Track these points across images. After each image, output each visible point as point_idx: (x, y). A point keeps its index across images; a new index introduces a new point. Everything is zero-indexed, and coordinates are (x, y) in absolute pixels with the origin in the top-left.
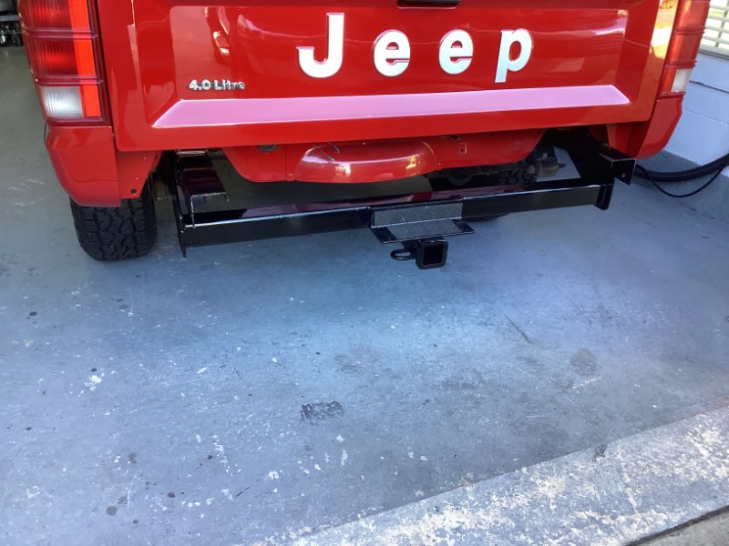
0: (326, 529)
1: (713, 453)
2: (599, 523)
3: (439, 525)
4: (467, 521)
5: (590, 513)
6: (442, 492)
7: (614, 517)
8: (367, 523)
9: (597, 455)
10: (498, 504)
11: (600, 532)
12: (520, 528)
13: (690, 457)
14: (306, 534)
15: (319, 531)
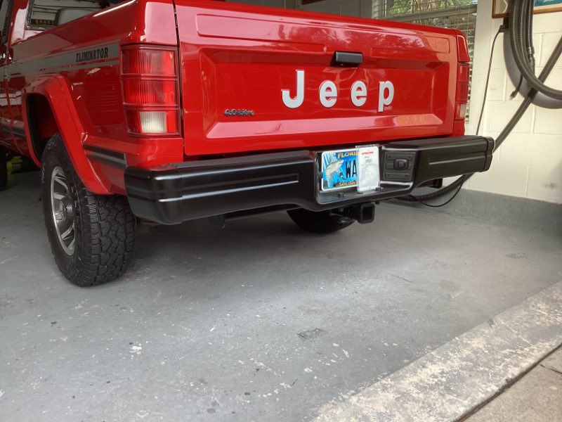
0: (364, 389)
1: (549, 312)
2: (516, 353)
3: (430, 373)
4: (445, 368)
5: (508, 350)
6: (419, 357)
7: (522, 349)
8: (386, 381)
9: (490, 325)
10: (455, 357)
11: (520, 358)
12: (476, 365)
13: (539, 316)
14: (353, 394)
15: (360, 391)
